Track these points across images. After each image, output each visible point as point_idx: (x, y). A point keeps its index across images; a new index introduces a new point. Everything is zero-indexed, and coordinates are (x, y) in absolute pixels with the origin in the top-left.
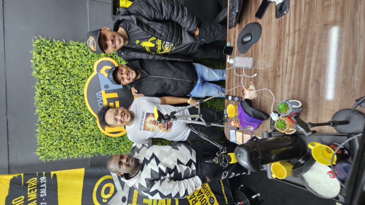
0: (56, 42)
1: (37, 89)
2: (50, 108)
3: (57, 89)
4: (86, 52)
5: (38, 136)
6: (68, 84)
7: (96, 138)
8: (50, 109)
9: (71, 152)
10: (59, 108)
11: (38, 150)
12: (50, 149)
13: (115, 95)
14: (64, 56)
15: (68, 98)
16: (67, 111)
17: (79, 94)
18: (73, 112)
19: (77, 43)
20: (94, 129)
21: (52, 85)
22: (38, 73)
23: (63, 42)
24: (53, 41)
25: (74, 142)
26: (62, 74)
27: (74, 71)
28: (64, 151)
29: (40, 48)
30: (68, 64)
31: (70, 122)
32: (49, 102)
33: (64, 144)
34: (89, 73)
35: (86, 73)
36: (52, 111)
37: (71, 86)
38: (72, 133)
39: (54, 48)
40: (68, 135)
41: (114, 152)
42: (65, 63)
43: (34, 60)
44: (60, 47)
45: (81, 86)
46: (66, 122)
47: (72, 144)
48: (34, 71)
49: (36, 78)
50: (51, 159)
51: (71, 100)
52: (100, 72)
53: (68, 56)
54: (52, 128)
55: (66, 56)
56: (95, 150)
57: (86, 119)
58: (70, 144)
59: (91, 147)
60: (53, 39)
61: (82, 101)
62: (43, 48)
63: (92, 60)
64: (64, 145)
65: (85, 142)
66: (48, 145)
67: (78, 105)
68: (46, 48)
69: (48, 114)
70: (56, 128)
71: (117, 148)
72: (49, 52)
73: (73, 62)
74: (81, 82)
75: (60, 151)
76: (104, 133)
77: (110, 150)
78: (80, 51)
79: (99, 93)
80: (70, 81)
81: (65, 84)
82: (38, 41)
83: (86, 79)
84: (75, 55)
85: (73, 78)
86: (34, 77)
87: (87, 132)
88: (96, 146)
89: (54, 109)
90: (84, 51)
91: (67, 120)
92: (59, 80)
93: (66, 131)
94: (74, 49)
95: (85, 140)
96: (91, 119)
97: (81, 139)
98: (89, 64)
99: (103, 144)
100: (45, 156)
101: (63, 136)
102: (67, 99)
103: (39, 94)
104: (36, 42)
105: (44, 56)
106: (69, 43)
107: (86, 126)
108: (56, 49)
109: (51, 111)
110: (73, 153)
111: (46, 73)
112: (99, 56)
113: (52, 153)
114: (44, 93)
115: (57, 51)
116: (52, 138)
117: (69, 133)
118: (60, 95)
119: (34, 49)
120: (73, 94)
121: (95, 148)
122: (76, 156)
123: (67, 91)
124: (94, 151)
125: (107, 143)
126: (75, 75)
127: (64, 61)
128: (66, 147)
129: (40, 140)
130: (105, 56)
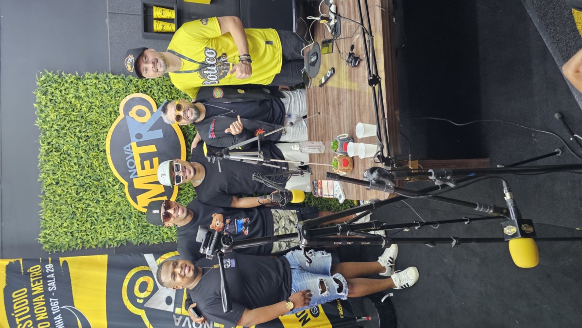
0: (67, 76)
1: (42, 144)
2: (58, 171)
3: (68, 144)
4: (108, 86)
5: (41, 213)
6: (83, 134)
7: (125, 216)
8: (58, 173)
9: (87, 240)
10: (71, 172)
11: (42, 235)
12: (58, 233)
13: (152, 148)
14: (77, 96)
15: (83, 156)
16: (81, 175)
17: (98, 149)
18: (90, 177)
19: (95, 74)
20: (121, 202)
21: (62, 137)
22: (43, 122)
23: (75, 75)
24: (62, 75)
25: (92, 223)
26: (74, 121)
27: (91, 116)
28: (77, 236)
29: (46, 86)
30: (82, 106)
31: (86, 192)
32: (58, 163)
33: (78, 225)
34: (113, 117)
35: (108, 118)
36: (61, 176)
37: (87, 138)
38: (89, 209)
39: (63, 84)
40: (84, 211)
41: (152, 239)
42: (79, 105)
43: (38, 103)
44: (72, 82)
45: (101, 136)
46: (80, 192)
47: (89, 226)
48: (38, 118)
49: (41, 129)
50: (58, 250)
51: (88, 159)
52: (129, 115)
53: (83, 95)
54: (61, 201)
55: (80, 95)
56: (123, 236)
57: (109, 187)
58: (85, 225)
59: (117, 230)
60: (62, 72)
61: (103, 160)
62: (49, 86)
63: (117, 99)
64: (78, 228)
65: (107, 223)
66: (55, 227)
67: (97, 166)
68: (54, 85)
69: (56, 181)
70: (66, 201)
72: (58, 91)
73: (90, 102)
74: (101, 131)
75: (71, 237)
76: (136, 208)
77: (145, 236)
78: (98, 86)
79: (128, 146)
80: (86, 130)
81: (79, 136)
82: (43, 78)
83: (109, 127)
84: (92, 92)
85: (90, 127)
86: (39, 128)
87: (111, 206)
88: (124, 228)
89: (64, 173)
90: (105, 85)
91: (82, 189)
92: (71, 131)
93: (80, 205)
94: (91, 84)
95: (107, 220)
96: (117, 187)
97: (102, 218)
98: (112, 104)
99: (135, 225)
100: (50, 244)
101: (77, 212)
102: (83, 158)
103: (44, 151)
104: (41, 79)
105: (51, 98)
106: (84, 76)
107: (108, 197)
108: (66, 85)
109: (59, 175)
110: (91, 240)
111: (55, 120)
112: (126, 92)
113: (61, 239)
114: (51, 150)
115: (68, 88)
116: (62, 216)
117: (85, 209)
118: (71, 152)
119: (39, 88)
120: (90, 149)
121: (122, 231)
122: (95, 245)
123: (83, 145)
124: (121, 236)
125: (140, 223)
126: (92, 122)
127: (77, 102)
128: (80, 230)
129: (44, 219)
130: (135, 91)
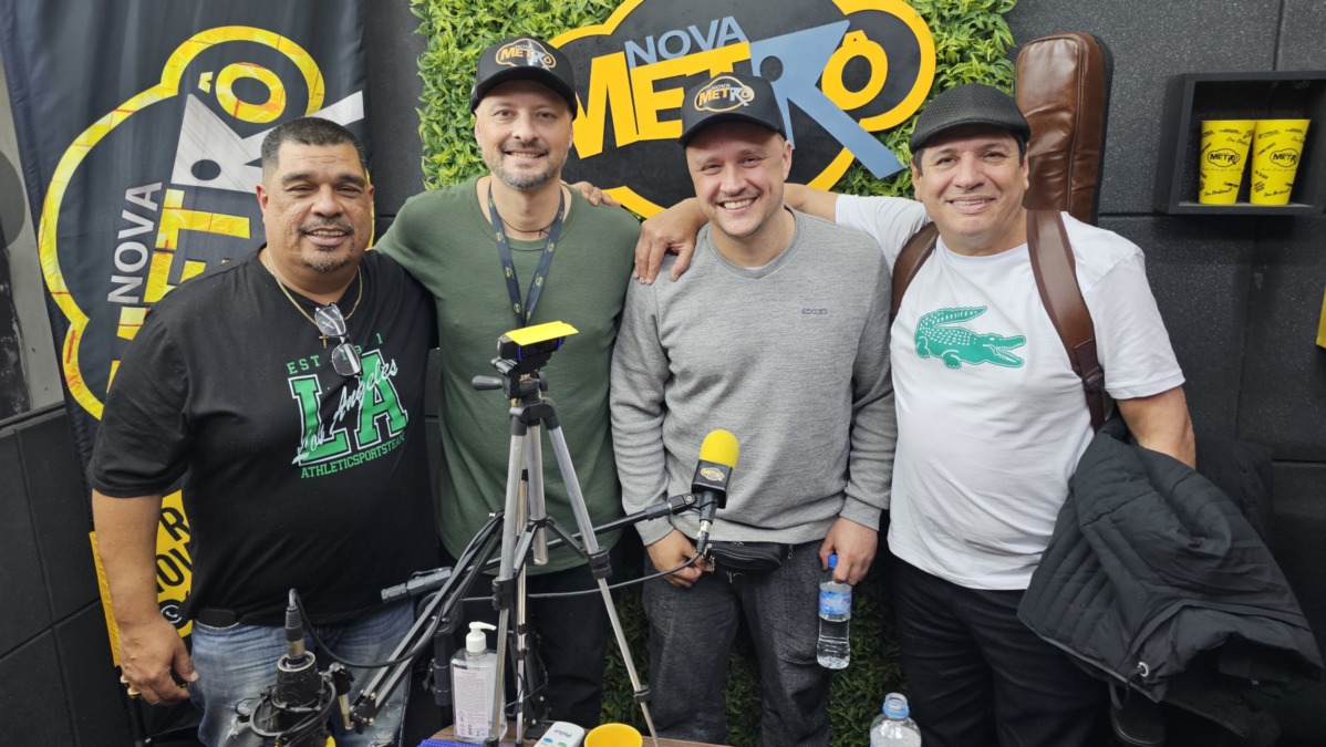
20: (549, 14)
41: (431, 116)
52: (847, 32)
71: (452, 133)
79: (738, 33)
